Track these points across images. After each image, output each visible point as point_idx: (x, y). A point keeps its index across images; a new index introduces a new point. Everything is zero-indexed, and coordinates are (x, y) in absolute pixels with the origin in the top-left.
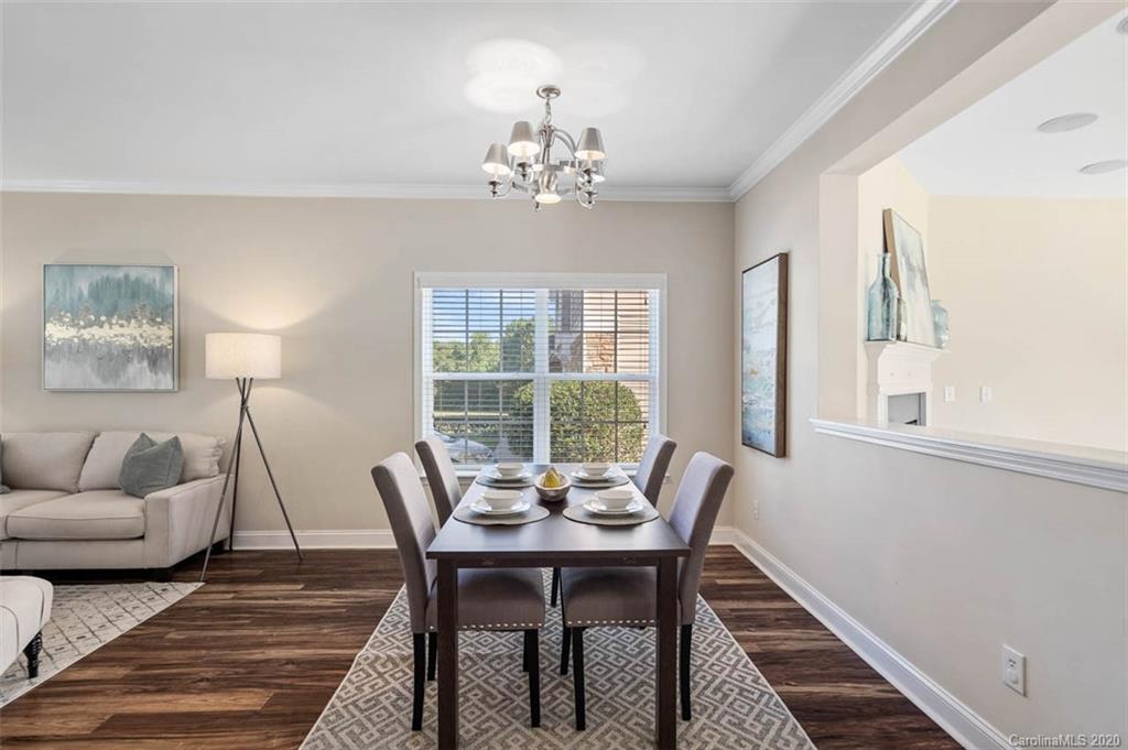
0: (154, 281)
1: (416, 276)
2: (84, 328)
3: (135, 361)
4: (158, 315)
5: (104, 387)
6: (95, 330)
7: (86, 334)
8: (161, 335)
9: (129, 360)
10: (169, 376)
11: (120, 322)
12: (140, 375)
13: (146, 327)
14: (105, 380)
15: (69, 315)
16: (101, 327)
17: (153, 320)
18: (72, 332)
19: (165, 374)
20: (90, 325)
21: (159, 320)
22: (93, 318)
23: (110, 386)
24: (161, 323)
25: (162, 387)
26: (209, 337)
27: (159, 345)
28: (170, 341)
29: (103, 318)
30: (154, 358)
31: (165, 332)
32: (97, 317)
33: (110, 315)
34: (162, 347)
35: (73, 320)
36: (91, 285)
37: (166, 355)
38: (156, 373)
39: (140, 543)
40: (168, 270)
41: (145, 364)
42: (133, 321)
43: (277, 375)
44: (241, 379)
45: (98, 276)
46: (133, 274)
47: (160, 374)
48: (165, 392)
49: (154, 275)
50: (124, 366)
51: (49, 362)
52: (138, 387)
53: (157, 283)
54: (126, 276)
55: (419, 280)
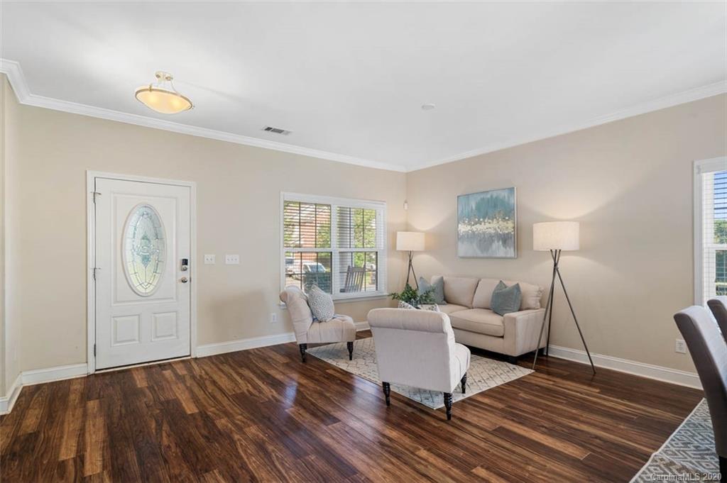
1: (696, 163)
2: (474, 225)
3: (496, 242)
4: (506, 216)
5: (482, 255)
6: (478, 226)
7: (474, 228)
8: (508, 227)
9: (493, 241)
10: (512, 249)
11: (490, 221)
12: (499, 249)
13: (501, 222)
15: (467, 219)
16: (481, 224)
17: (504, 218)
18: (469, 227)
19: (510, 248)
20: (476, 223)
21: (507, 218)
22: (477, 220)
23: (485, 255)
24: (508, 220)
25: (509, 256)
26: (534, 225)
27: (507, 232)
28: (513, 230)
29: (481, 220)
30: (505, 239)
31: (510, 224)
32: (479, 220)
33: (484, 218)
34: (509, 233)
35: (469, 222)
36: (476, 203)
38: (506, 248)
39: (501, 339)
40: (512, 190)
41: (501, 243)
42: (495, 220)
43: (577, 248)
44: (554, 250)
45: (479, 198)
46: (495, 195)
47: (508, 248)
48: (511, 258)
49: (505, 194)
50: (491, 244)
51: (460, 244)
52: (498, 256)
53: (506, 198)
54: (492, 196)
55: (699, 167)
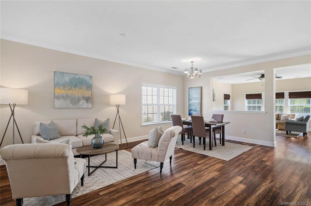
0: (87, 79)
1: (142, 83)
2: (67, 90)
3: (82, 100)
4: (88, 88)
5: (73, 107)
7: (68, 92)
8: (88, 94)
9: (80, 100)
10: (91, 104)
11: (78, 89)
12: (82, 103)
13: (85, 91)
14: (73, 105)
15: (63, 87)
16: (72, 90)
17: (87, 90)
18: (63, 92)
19: (90, 103)
20: (69, 90)
21: (88, 89)
22: (70, 88)
23: (75, 107)
24: (89, 90)
25: (89, 107)
27: (88, 96)
28: (91, 95)
29: (73, 88)
30: (88, 99)
31: (90, 92)
32: (71, 88)
33: (75, 87)
36: (69, 79)
37: (90, 99)
38: (88, 103)
40: (91, 77)
41: (85, 101)
42: (81, 89)
45: (71, 77)
46: (81, 77)
47: (89, 104)
48: (90, 108)
49: (88, 78)
50: (79, 101)
51: (56, 100)
52: (83, 107)
53: (88, 80)
54: (80, 77)
55: (142, 84)
